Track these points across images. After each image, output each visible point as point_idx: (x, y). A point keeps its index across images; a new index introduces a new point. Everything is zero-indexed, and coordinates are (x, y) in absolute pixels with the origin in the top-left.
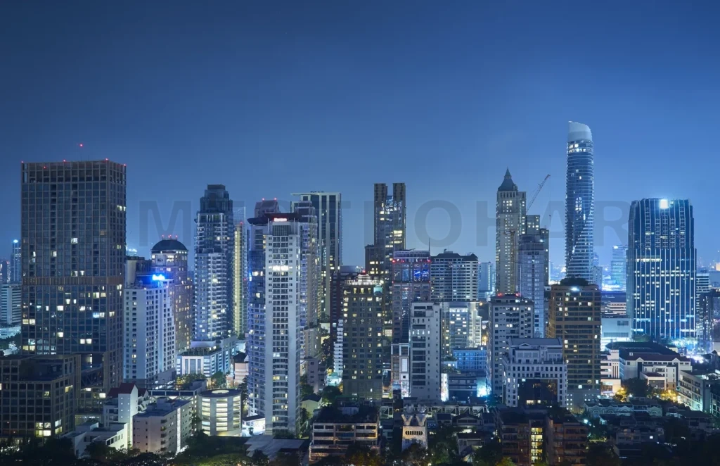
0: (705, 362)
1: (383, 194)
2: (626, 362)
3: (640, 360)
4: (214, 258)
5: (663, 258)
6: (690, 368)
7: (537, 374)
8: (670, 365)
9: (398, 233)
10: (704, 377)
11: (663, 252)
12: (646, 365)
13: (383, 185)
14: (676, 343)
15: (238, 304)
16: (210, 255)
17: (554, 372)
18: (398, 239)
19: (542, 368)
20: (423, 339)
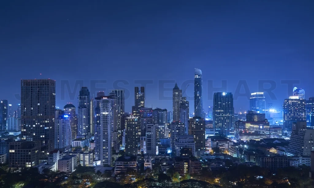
0: (237, 142)
1: (137, 90)
2: (213, 142)
3: (217, 141)
4: (84, 110)
5: (224, 110)
6: (233, 144)
7: (186, 146)
8: (226, 143)
9: (142, 102)
10: (237, 147)
11: (224, 108)
12: (219, 143)
13: (137, 87)
14: (228, 136)
15: (92, 124)
16: (83, 109)
17: (191, 145)
18: (142, 104)
19: (187, 144)
20: (150, 135)
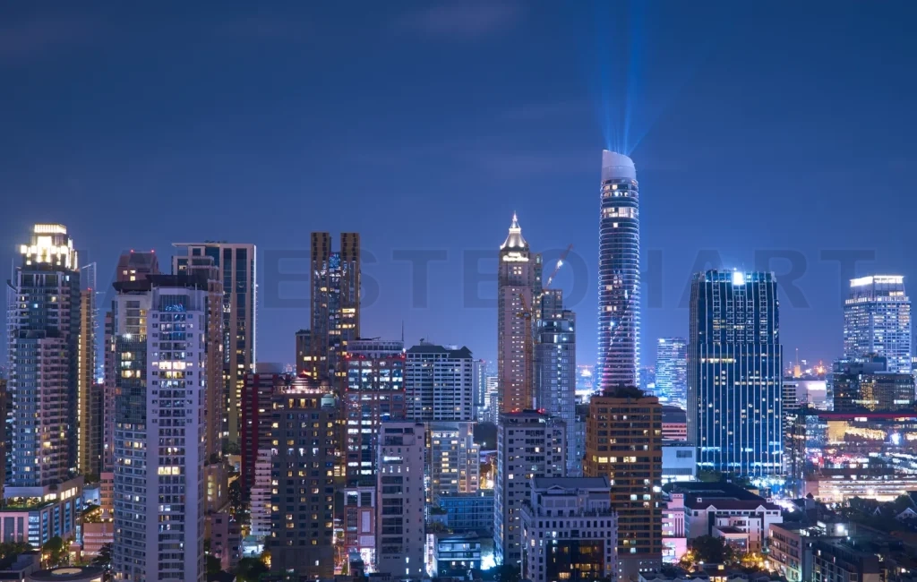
0: (797, 510)
1: (325, 249)
2: (693, 511)
3: (711, 508)
4: (46, 347)
5: (738, 358)
6: (780, 520)
7: (575, 533)
8: (753, 515)
9: (350, 312)
10: (803, 532)
11: (738, 349)
12: (719, 515)
13: (324, 235)
14: (756, 483)
15: (83, 425)
16: (39, 341)
17: (599, 530)
18: (347, 321)
19: (582, 523)
20: (399, 479)
